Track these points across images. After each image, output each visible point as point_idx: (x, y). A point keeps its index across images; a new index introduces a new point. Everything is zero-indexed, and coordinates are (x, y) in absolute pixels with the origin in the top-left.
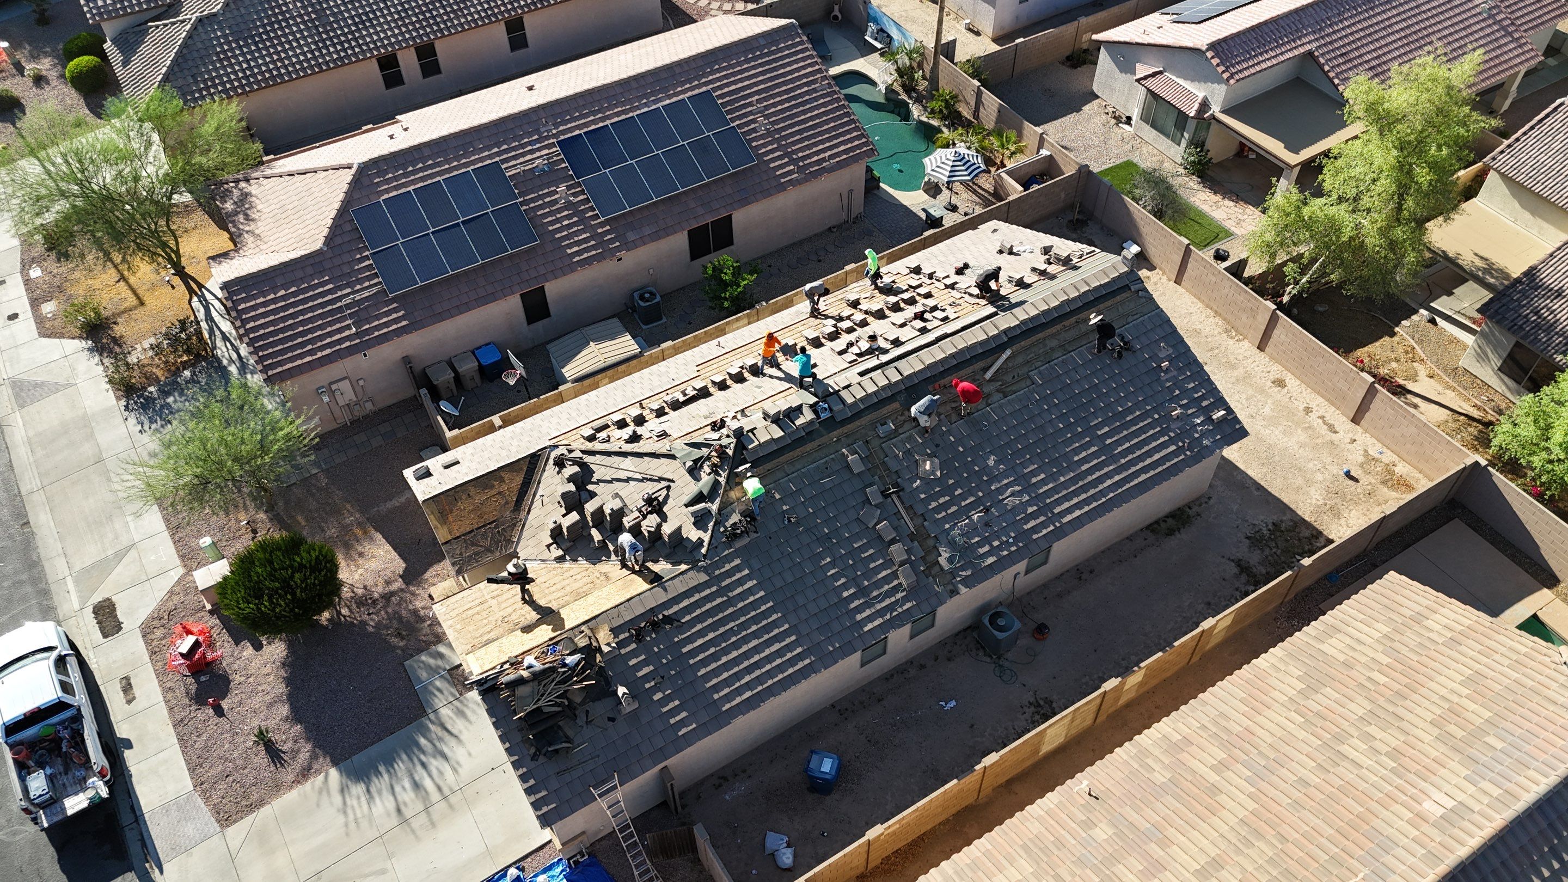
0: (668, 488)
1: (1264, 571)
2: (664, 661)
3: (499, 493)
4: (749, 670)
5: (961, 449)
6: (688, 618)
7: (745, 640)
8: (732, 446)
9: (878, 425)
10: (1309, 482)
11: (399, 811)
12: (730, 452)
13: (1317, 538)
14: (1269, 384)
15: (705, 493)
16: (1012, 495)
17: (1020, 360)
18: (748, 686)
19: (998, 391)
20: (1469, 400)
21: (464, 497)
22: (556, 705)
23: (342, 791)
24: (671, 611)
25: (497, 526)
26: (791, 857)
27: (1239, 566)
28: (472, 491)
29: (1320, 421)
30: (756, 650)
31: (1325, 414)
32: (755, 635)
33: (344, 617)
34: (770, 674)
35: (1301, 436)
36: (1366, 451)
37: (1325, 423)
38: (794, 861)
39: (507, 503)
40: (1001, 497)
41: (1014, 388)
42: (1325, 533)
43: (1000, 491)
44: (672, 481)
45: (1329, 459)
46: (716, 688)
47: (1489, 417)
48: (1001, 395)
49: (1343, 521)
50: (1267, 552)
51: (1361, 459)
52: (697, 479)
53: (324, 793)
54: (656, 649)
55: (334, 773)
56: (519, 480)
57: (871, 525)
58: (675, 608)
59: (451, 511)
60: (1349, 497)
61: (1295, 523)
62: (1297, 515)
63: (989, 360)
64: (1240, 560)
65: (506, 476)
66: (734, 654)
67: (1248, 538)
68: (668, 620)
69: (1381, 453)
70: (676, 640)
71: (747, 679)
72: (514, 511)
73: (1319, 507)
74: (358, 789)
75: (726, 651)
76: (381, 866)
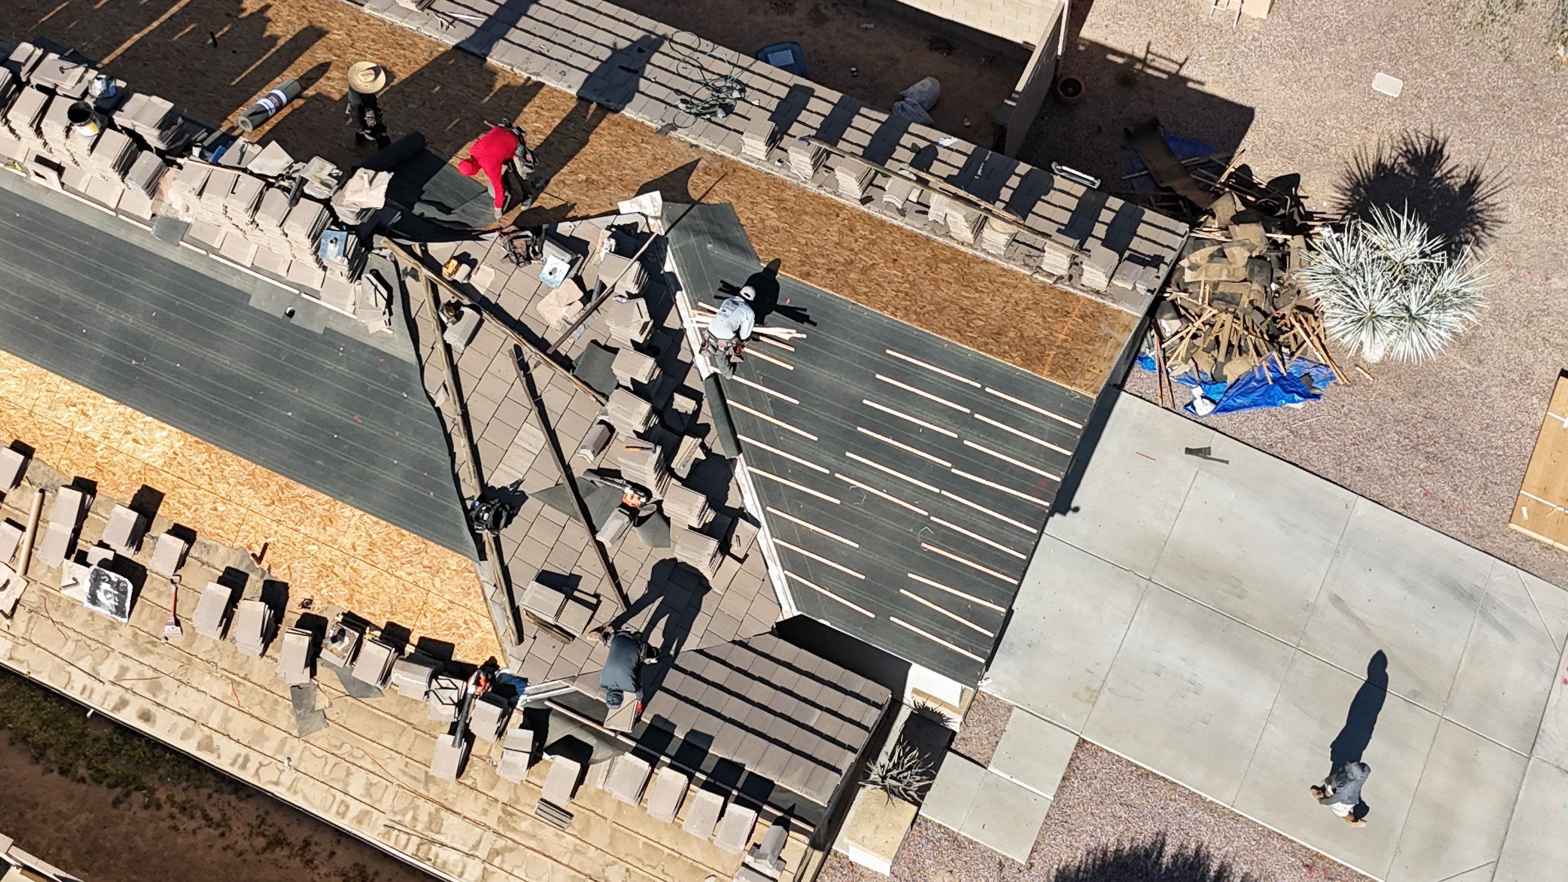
26: (918, 84)
38: (921, 79)
76: (1334, 614)
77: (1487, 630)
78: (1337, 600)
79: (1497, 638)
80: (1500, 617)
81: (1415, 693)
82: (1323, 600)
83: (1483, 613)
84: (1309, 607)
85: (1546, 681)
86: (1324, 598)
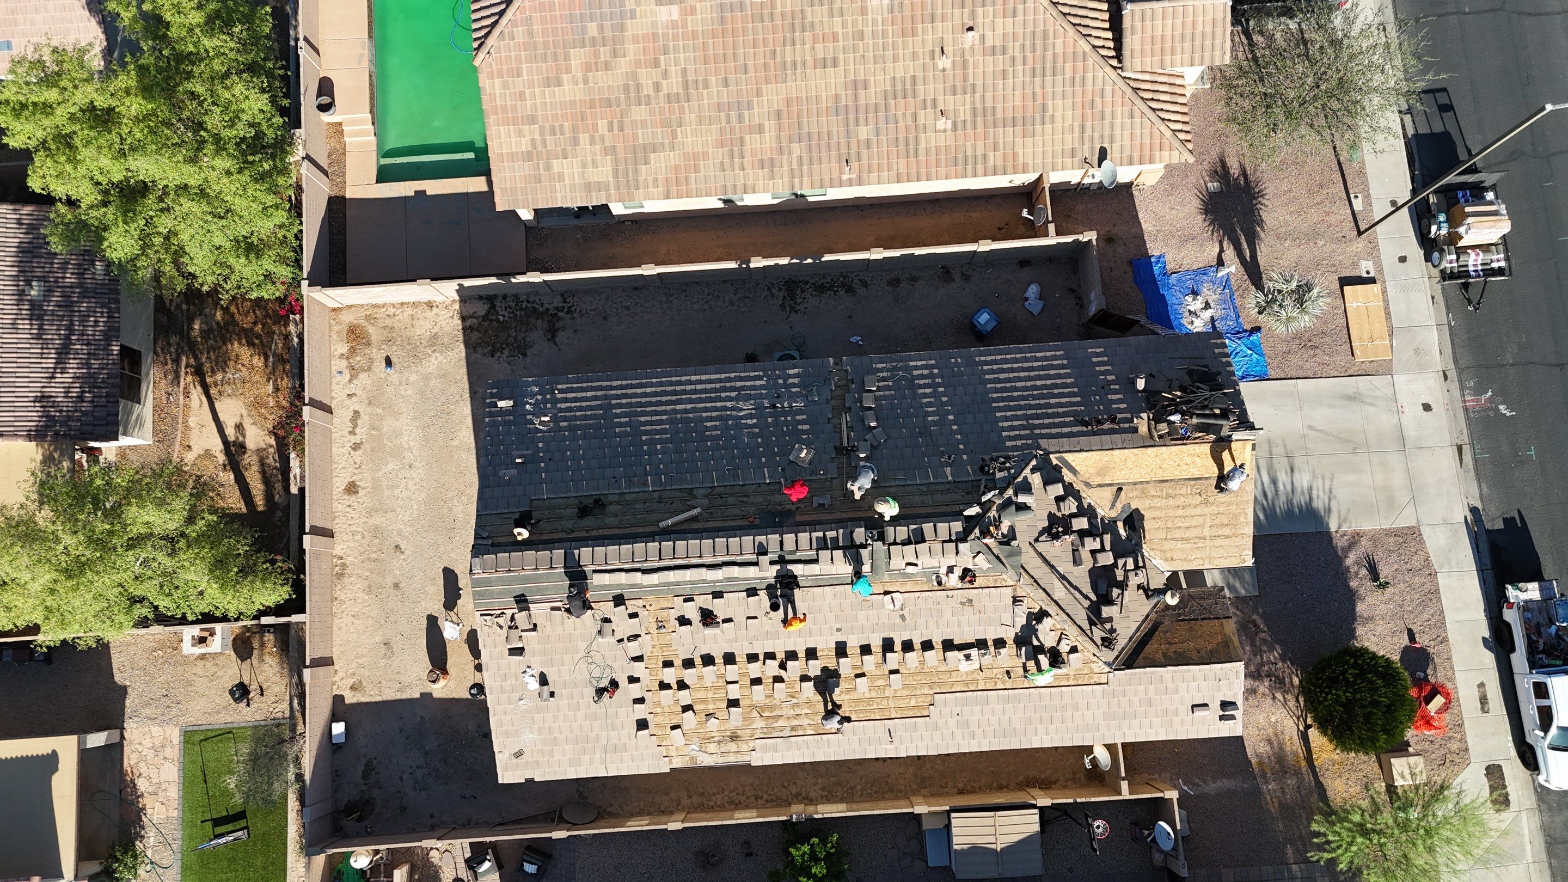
0: (1037, 540)
1: (539, 321)
2: (1098, 398)
3: (1170, 644)
4: (1032, 369)
5: (763, 460)
6: (1067, 419)
7: (1025, 389)
8: (972, 536)
9: (826, 506)
10: (426, 378)
11: (1292, 470)
12: (977, 531)
13: (470, 327)
14: (361, 492)
15: (1013, 507)
16: (742, 410)
17: (655, 516)
18: (1037, 359)
19: (695, 497)
20: (185, 406)
21: (1203, 652)
22: (1198, 388)
23: (1330, 510)
24: (1080, 428)
25: (1180, 615)
26: (1030, 289)
27: (554, 336)
28: (1195, 656)
29: (357, 430)
30: (1020, 379)
31: (347, 434)
32: (1017, 389)
33: (1297, 676)
34: (1016, 361)
35: (389, 424)
36: (350, 381)
37: (355, 426)
38: (1029, 286)
39: (1165, 632)
40: (753, 412)
41: (678, 494)
42: (460, 327)
43: (750, 416)
44: (1030, 543)
45: (388, 389)
46: (1063, 367)
47: (189, 378)
48: (695, 492)
49: (436, 329)
50: (519, 337)
51: (363, 376)
52: (1012, 529)
53: (1342, 517)
54: (1102, 407)
55: (1333, 527)
56: (1149, 648)
57: (880, 429)
58: (1075, 429)
59: (1217, 644)
60: (408, 347)
61: (474, 348)
62: (467, 354)
63: (685, 526)
64: (549, 340)
65: (1159, 656)
66: (1039, 383)
67: (524, 355)
68: (1084, 423)
69: (340, 372)
70: (1083, 408)
71: (1036, 364)
72: (1161, 623)
73: (441, 352)
74: (1318, 504)
75: (1045, 387)
76: (1312, 433)
77: (1367, 407)
78: (1310, 427)
79: (1372, 408)
80: (1369, 400)
81: (1355, 448)
82: (1306, 431)
83: (1362, 402)
84: (1303, 436)
85: (1396, 416)
86: (1305, 429)
